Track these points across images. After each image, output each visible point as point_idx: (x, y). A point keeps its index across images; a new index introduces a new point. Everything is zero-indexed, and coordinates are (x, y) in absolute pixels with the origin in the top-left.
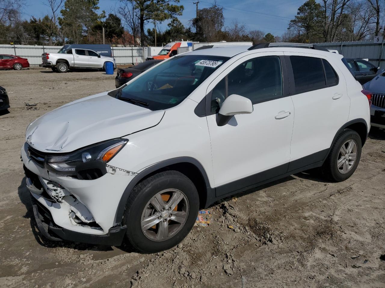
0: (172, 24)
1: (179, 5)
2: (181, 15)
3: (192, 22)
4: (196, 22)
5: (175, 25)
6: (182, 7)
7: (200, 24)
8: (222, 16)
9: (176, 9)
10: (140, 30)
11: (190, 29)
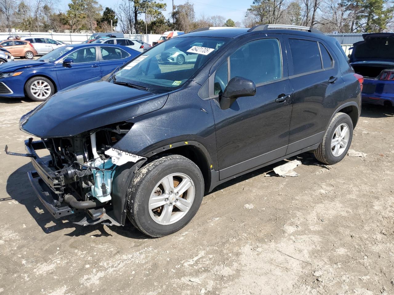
0: (157, 16)
1: (163, 3)
2: (166, 10)
3: (171, 15)
4: (174, 15)
5: (159, 17)
6: (165, 4)
7: (177, 16)
8: (193, 11)
9: (162, 6)
10: (135, 21)
11: (169, 19)
